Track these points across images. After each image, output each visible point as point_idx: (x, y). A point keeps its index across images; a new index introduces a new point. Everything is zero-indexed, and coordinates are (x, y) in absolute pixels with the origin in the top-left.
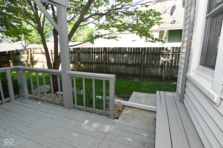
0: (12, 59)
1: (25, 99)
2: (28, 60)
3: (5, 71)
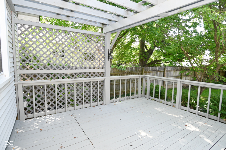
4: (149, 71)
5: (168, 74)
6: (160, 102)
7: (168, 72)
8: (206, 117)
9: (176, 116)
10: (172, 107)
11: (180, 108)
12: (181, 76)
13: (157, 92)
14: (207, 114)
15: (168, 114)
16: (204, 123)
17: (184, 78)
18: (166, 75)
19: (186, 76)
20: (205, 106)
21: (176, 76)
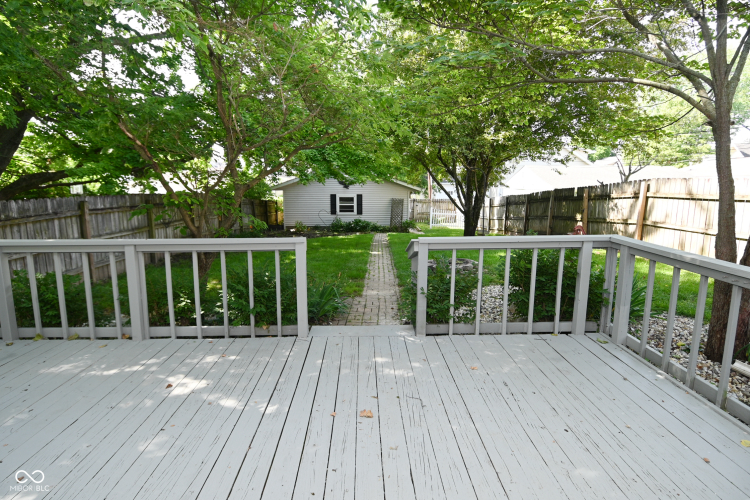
0: (586, 211)
1: (614, 342)
2: (630, 217)
3: (578, 245)
4: (8, 218)
5: (100, 224)
6: (70, 338)
7: (100, 217)
8: (223, 337)
9: (135, 368)
10: (120, 341)
11: (147, 336)
12: (149, 225)
13: (49, 304)
14: (224, 329)
15: (105, 373)
16: (218, 356)
17: (162, 231)
18: (90, 228)
19: (166, 225)
20: (219, 307)
21: (133, 229)
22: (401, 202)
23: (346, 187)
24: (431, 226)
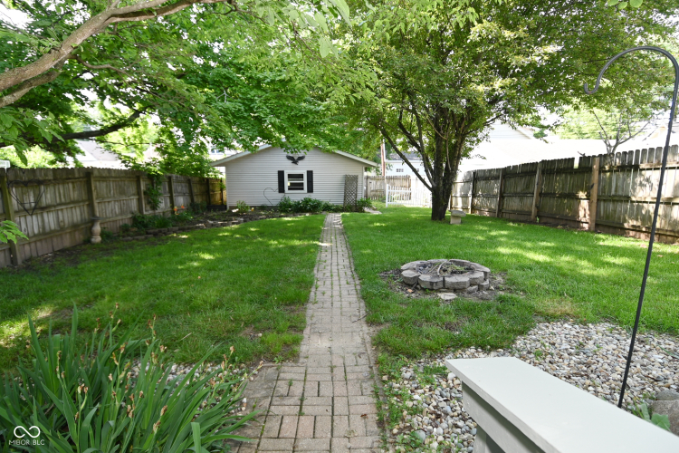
22: (355, 178)
23: (295, 162)
24: (387, 204)
